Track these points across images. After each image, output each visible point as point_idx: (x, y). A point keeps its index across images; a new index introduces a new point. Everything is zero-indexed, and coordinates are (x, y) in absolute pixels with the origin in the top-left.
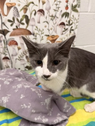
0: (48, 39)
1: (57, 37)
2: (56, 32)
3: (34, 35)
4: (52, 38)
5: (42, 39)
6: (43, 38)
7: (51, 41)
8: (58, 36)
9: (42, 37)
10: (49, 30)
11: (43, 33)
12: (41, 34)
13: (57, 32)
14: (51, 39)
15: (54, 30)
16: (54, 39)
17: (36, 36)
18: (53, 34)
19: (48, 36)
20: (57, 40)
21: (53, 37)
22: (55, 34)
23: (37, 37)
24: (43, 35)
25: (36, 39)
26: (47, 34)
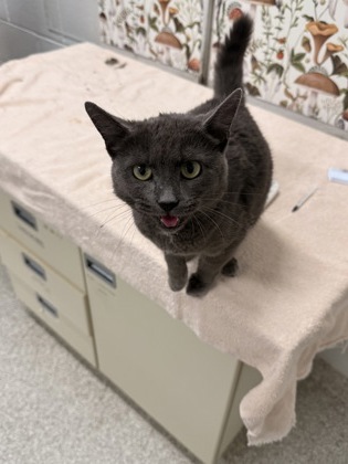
0: (308, 28)
1: (332, 30)
2: (332, 15)
3: (279, 6)
4: (321, 29)
5: (294, 25)
6: (298, 22)
7: (315, 37)
8: (334, 29)
9: (297, 19)
10: (316, 5)
11: (300, 9)
12: (297, 9)
13: (335, 16)
14: (317, 31)
15: (329, 7)
16: (325, 33)
17: (283, 12)
18: (322, 19)
19: (311, 19)
20: (330, 40)
21: (323, 26)
22: (329, 21)
23: (284, 16)
24: (299, 14)
25: (281, 18)
26: (310, 15)
